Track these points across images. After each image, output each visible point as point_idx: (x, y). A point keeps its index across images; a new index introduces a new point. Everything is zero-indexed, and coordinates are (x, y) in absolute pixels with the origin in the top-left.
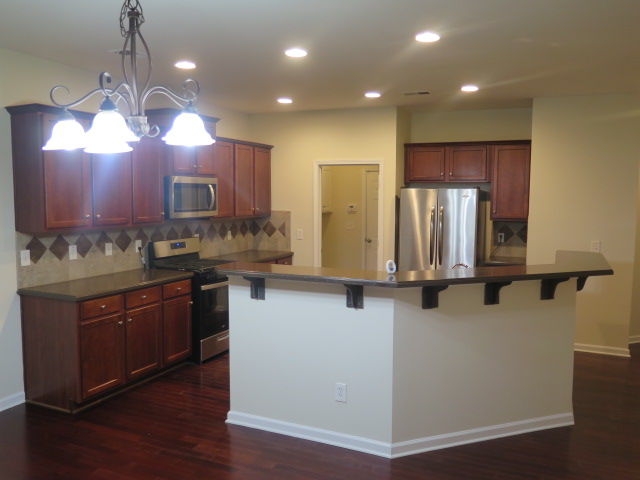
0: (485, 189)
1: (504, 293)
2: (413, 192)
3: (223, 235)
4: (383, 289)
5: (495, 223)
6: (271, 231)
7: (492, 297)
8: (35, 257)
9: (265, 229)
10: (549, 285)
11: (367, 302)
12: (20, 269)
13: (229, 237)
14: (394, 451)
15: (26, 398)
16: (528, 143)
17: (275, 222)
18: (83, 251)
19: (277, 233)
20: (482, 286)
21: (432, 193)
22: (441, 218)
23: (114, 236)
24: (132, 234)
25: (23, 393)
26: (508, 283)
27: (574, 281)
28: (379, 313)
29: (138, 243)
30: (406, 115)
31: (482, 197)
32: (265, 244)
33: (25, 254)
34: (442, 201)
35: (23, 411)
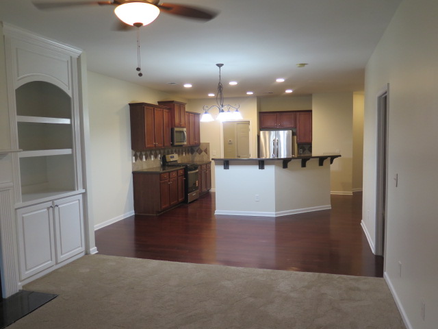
0: (294, 131)
1: (308, 163)
3: (182, 154)
4: (271, 161)
5: (298, 145)
6: (200, 152)
7: (304, 165)
8: (136, 160)
9: (197, 151)
10: (322, 160)
11: (266, 167)
12: (133, 164)
13: (184, 155)
14: (276, 214)
15: (135, 212)
17: (202, 148)
18: (146, 158)
19: (203, 153)
20: (301, 160)
21: (273, 133)
23: (153, 152)
24: (158, 152)
26: (309, 159)
27: (329, 159)
28: (270, 170)
29: (159, 156)
31: (293, 134)
33: (134, 158)
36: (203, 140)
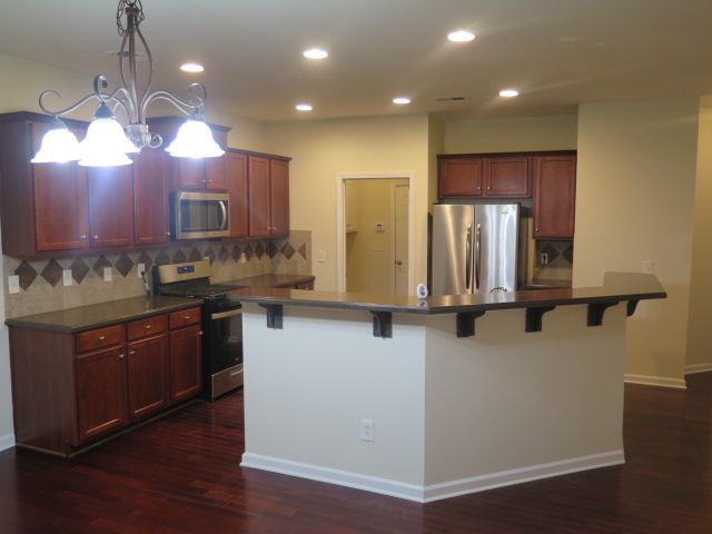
0: (526, 204)
1: (548, 319)
2: (447, 208)
3: (237, 257)
4: (413, 316)
5: (538, 243)
6: (289, 253)
7: (533, 324)
8: (25, 284)
9: (283, 250)
10: (597, 309)
11: (396, 330)
12: (8, 296)
13: (243, 259)
14: (426, 494)
15: (17, 441)
16: (574, 153)
17: (294, 242)
18: (78, 277)
19: (297, 256)
20: (523, 311)
21: (468, 210)
22: (478, 238)
23: (114, 259)
24: (133, 257)
25: (13, 435)
26: (552, 308)
27: (623, 305)
28: (410, 343)
29: (141, 267)
30: (439, 122)
31: (523, 214)
32: (284, 267)
33: (14, 280)
34: (480, 218)
35: (13, 456)
36: (296, 223)
